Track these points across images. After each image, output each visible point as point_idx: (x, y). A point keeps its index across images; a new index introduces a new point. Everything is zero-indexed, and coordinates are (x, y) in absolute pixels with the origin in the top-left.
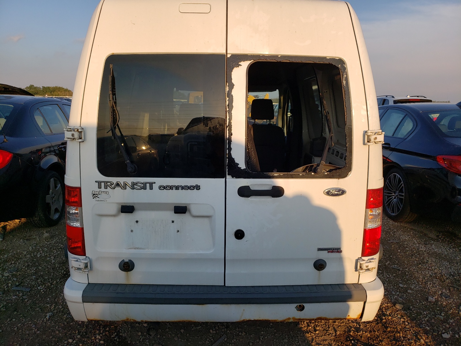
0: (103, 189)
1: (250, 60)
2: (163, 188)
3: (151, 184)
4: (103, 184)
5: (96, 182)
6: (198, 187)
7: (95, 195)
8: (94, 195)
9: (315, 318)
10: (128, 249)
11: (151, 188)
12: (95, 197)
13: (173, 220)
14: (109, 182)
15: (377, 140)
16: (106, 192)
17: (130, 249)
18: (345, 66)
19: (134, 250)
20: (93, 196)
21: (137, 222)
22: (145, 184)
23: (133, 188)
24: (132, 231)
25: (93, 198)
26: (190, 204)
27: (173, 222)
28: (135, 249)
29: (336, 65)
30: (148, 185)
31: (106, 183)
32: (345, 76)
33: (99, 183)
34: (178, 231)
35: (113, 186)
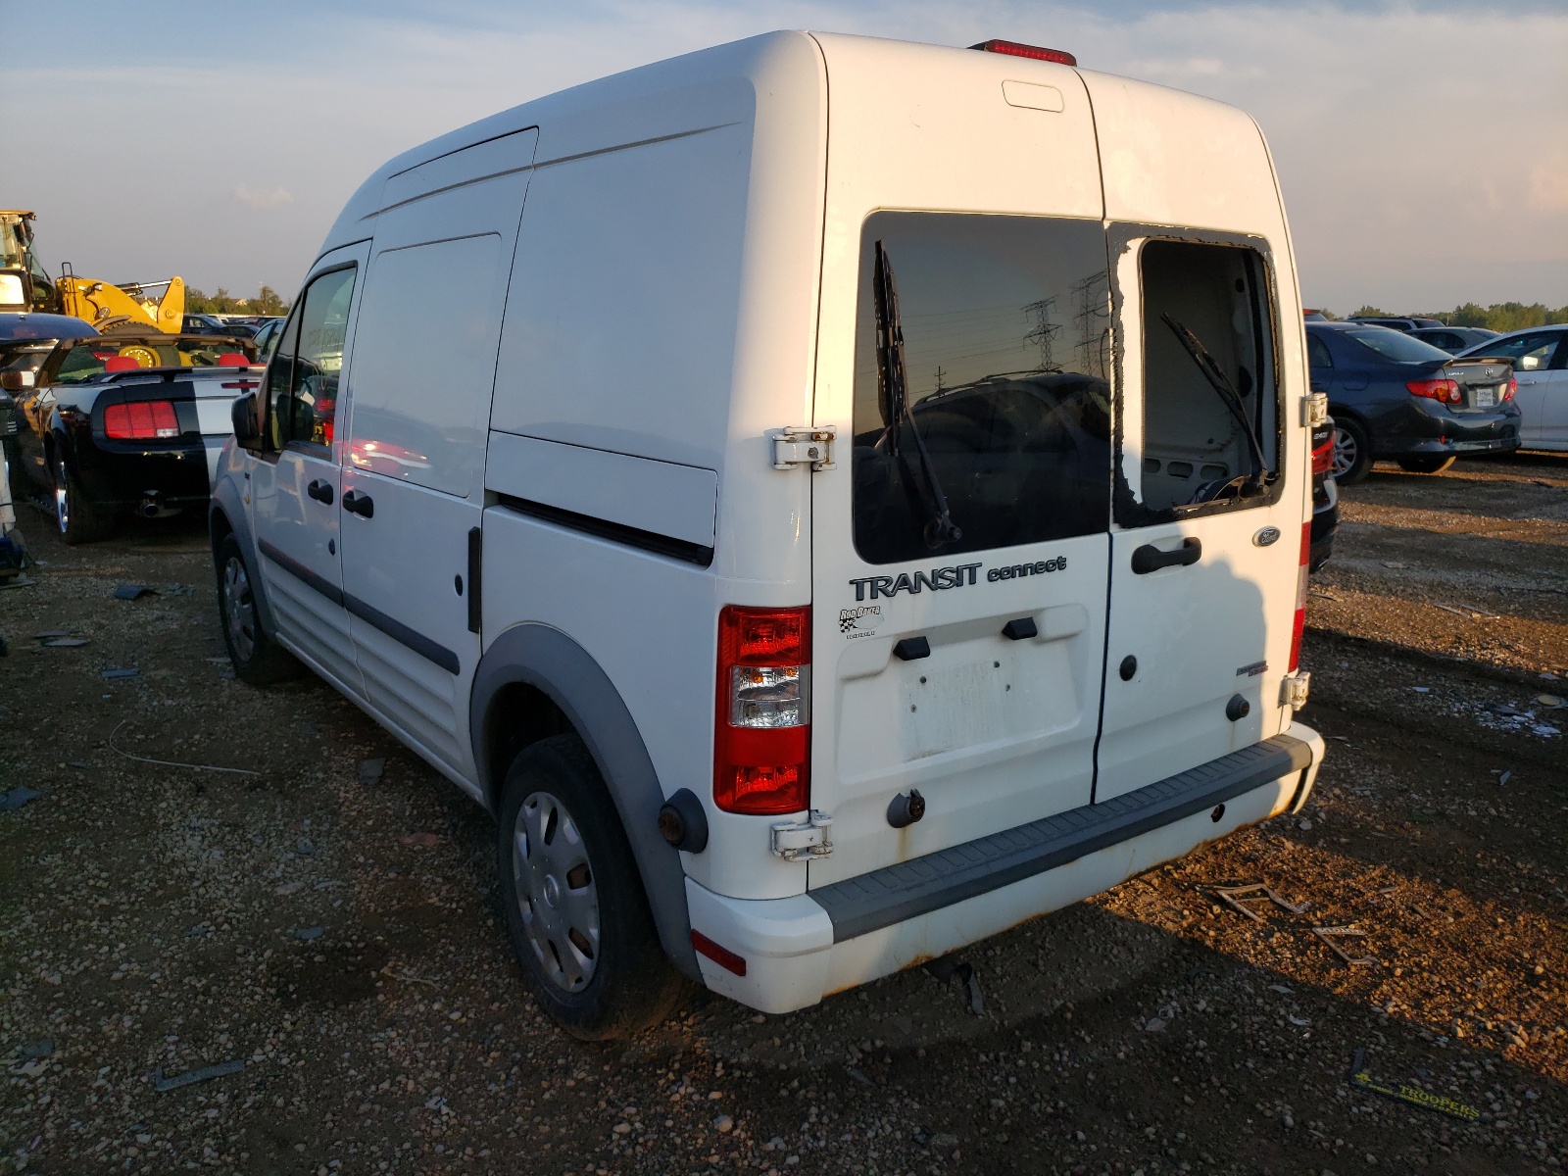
0: (867, 601)
1: (1142, 237)
2: (996, 575)
3: (972, 569)
4: (867, 586)
5: (851, 582)
6: (1060, 564)
7: (846, 623)
8: (845, 621)
9: (1233, 830)
10: (909, 760)
11: (972, 581)
12: (846, 628)
13: (997, 660)
14: (881, 578)
16: (875, 610)
17: (914, 759)
19: (921, 760)
20: (842, 625)
21: (923, 680)
22: (958, 571)
23: (934, 586)
24: (914, 709)
25: (843, 631)
26: (1040, 611)
28: (923, 757)
30: (966, 573)
31: (873, 581)
33: (858, 584)
34: (1009, 687)
35: (890, 589)
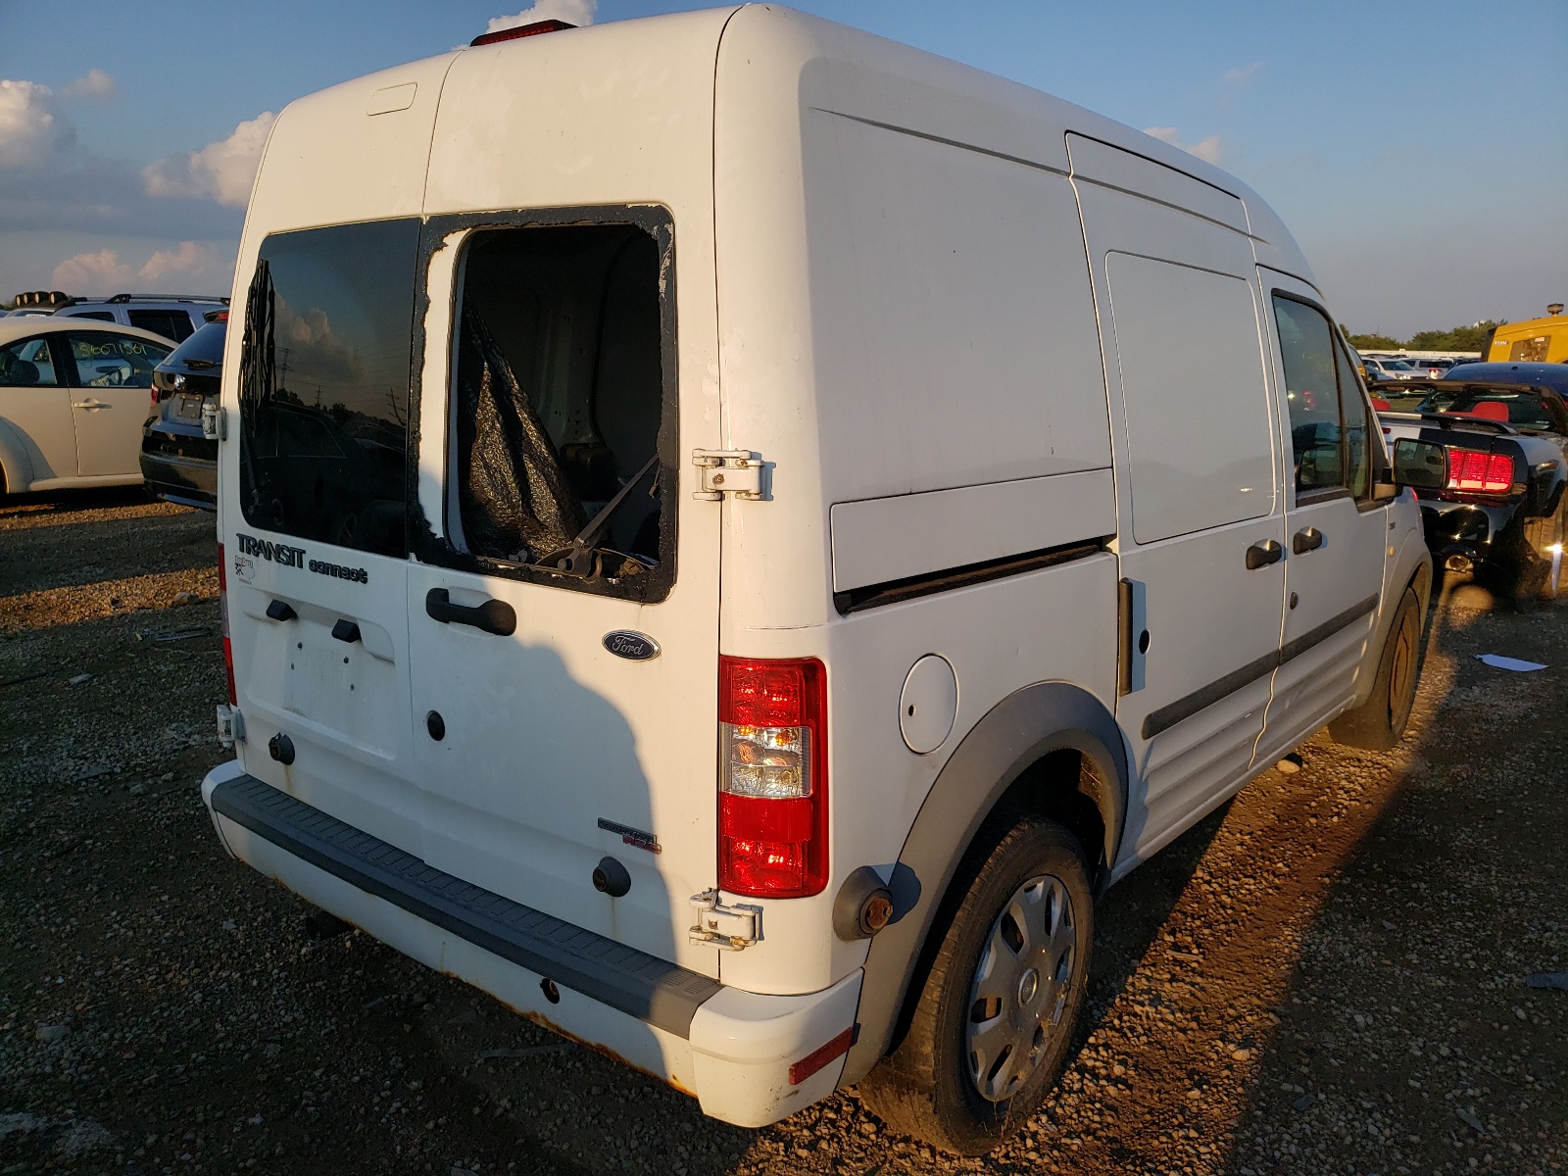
1: (465, 229)
2: (318, 567)
3: (300, 554)
4: (246, 542)
6: (361, 576)
7: (239, 567)
10: (285, 709)
11: (301, 564)
12: (238, 571)
13: (347, 655)
15: (723, 484)
16: (249, 564)
18: (671, 231)
19: (291, 713)
21: (300, 645)
22: (292, 552)
23: (279, 559)
24: (292, 667)
26: (356, 619)
27: (346, 661)
28: (293, 712)
29: (646, 229)
30: (296, 556)
31: (250, 540)
32: (667, 262)
33: (241, 538)
34: (352, 687)
35: (256, 549)
